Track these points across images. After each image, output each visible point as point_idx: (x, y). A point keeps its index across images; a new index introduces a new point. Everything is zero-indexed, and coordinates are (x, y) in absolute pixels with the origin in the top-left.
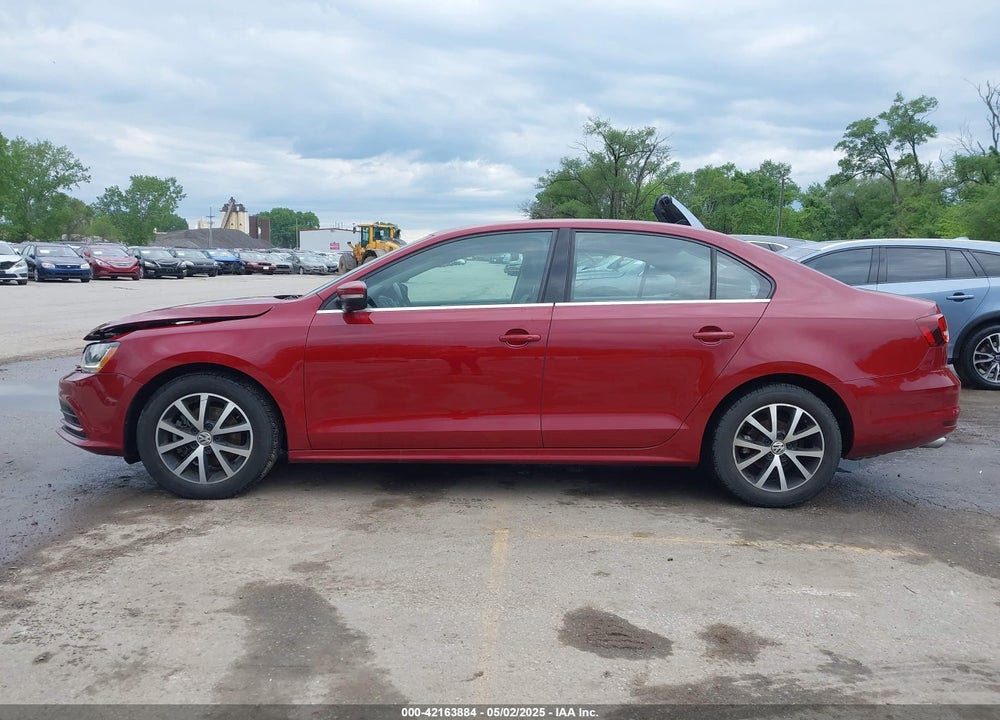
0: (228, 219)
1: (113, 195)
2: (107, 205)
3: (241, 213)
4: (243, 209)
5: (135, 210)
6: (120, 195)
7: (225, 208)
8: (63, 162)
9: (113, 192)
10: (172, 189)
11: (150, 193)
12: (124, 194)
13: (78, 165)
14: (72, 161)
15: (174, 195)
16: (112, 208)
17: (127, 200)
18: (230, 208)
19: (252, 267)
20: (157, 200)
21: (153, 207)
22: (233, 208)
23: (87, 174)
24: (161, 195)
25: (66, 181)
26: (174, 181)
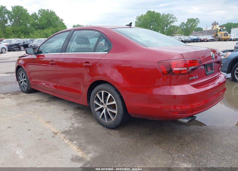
0: (213, 27)
1: (183, 24)
2: (181, 27)
3: (217, 25)
4: (218, 24)
5: (187, 27)
6: (184, 24)
7: (213, 24)
8: (172, 17)
9: (183, 23)
10: (197, 21)
11: (191, 23)
12: (185, 23)
13: (175, 18)
14: (174, 17)
15: (197, 22)
16: (182, 27)
17: (186, 25)
18: (214, 24)
19: (202, 40)
20: (193, 24)
21: (191, 26)
22: (215, 24)
23: (177, 20)
24: (194, 23)
25: (172, 22)
26: (197, 19)
